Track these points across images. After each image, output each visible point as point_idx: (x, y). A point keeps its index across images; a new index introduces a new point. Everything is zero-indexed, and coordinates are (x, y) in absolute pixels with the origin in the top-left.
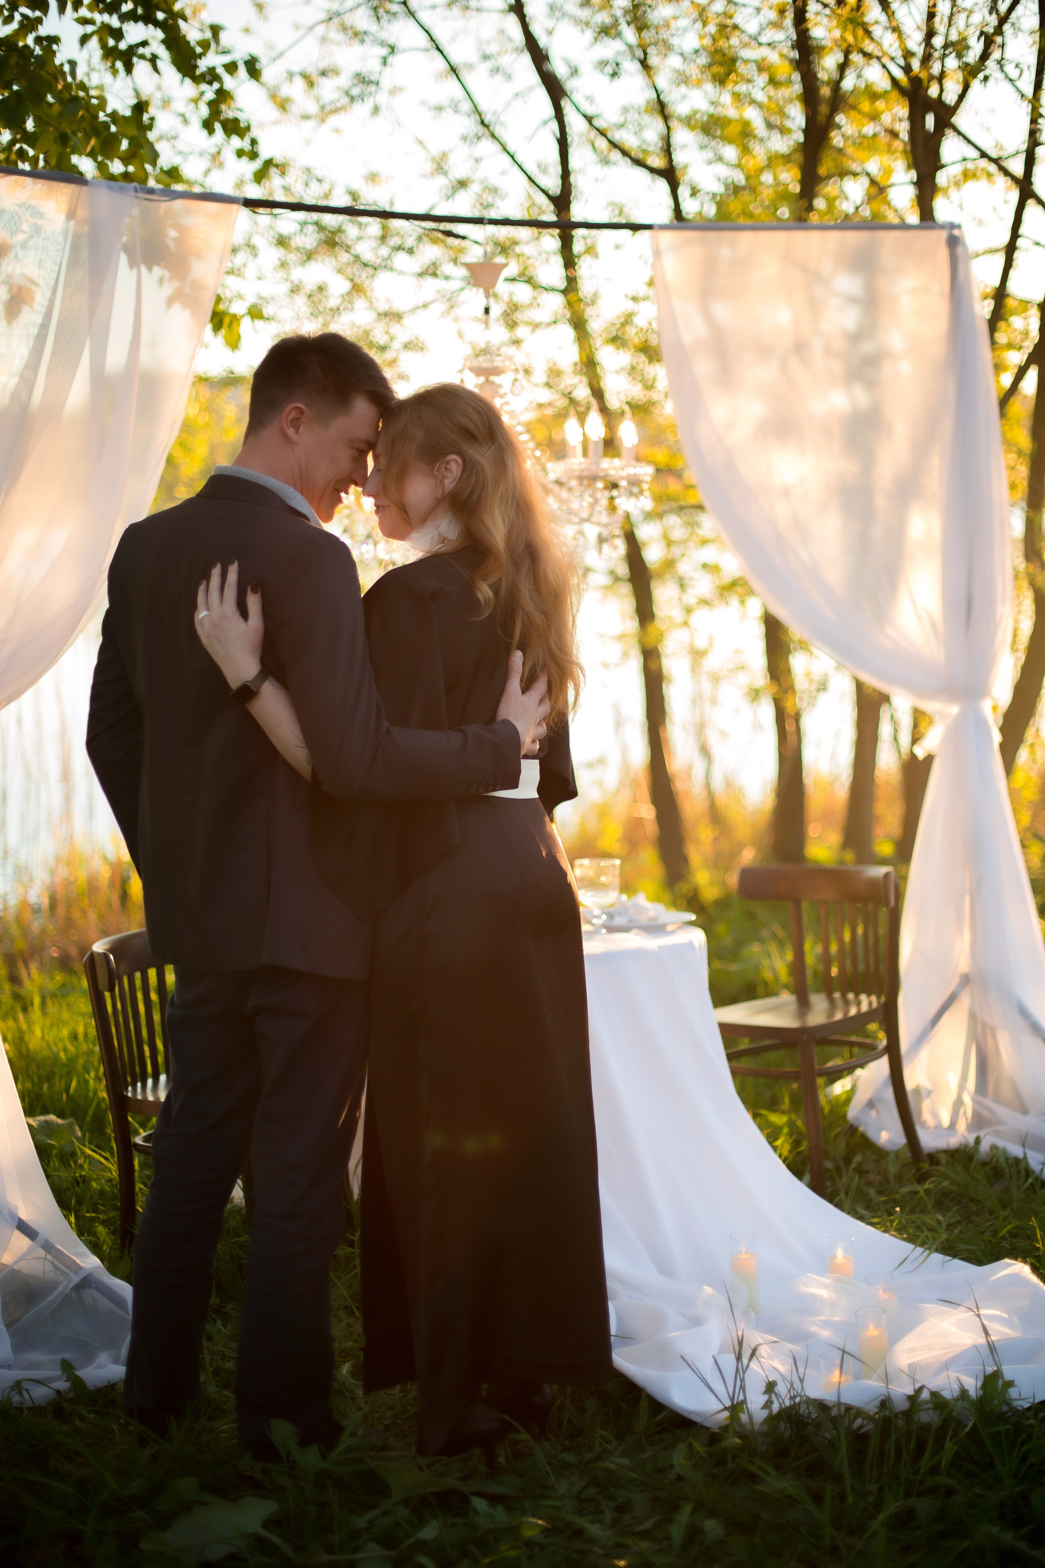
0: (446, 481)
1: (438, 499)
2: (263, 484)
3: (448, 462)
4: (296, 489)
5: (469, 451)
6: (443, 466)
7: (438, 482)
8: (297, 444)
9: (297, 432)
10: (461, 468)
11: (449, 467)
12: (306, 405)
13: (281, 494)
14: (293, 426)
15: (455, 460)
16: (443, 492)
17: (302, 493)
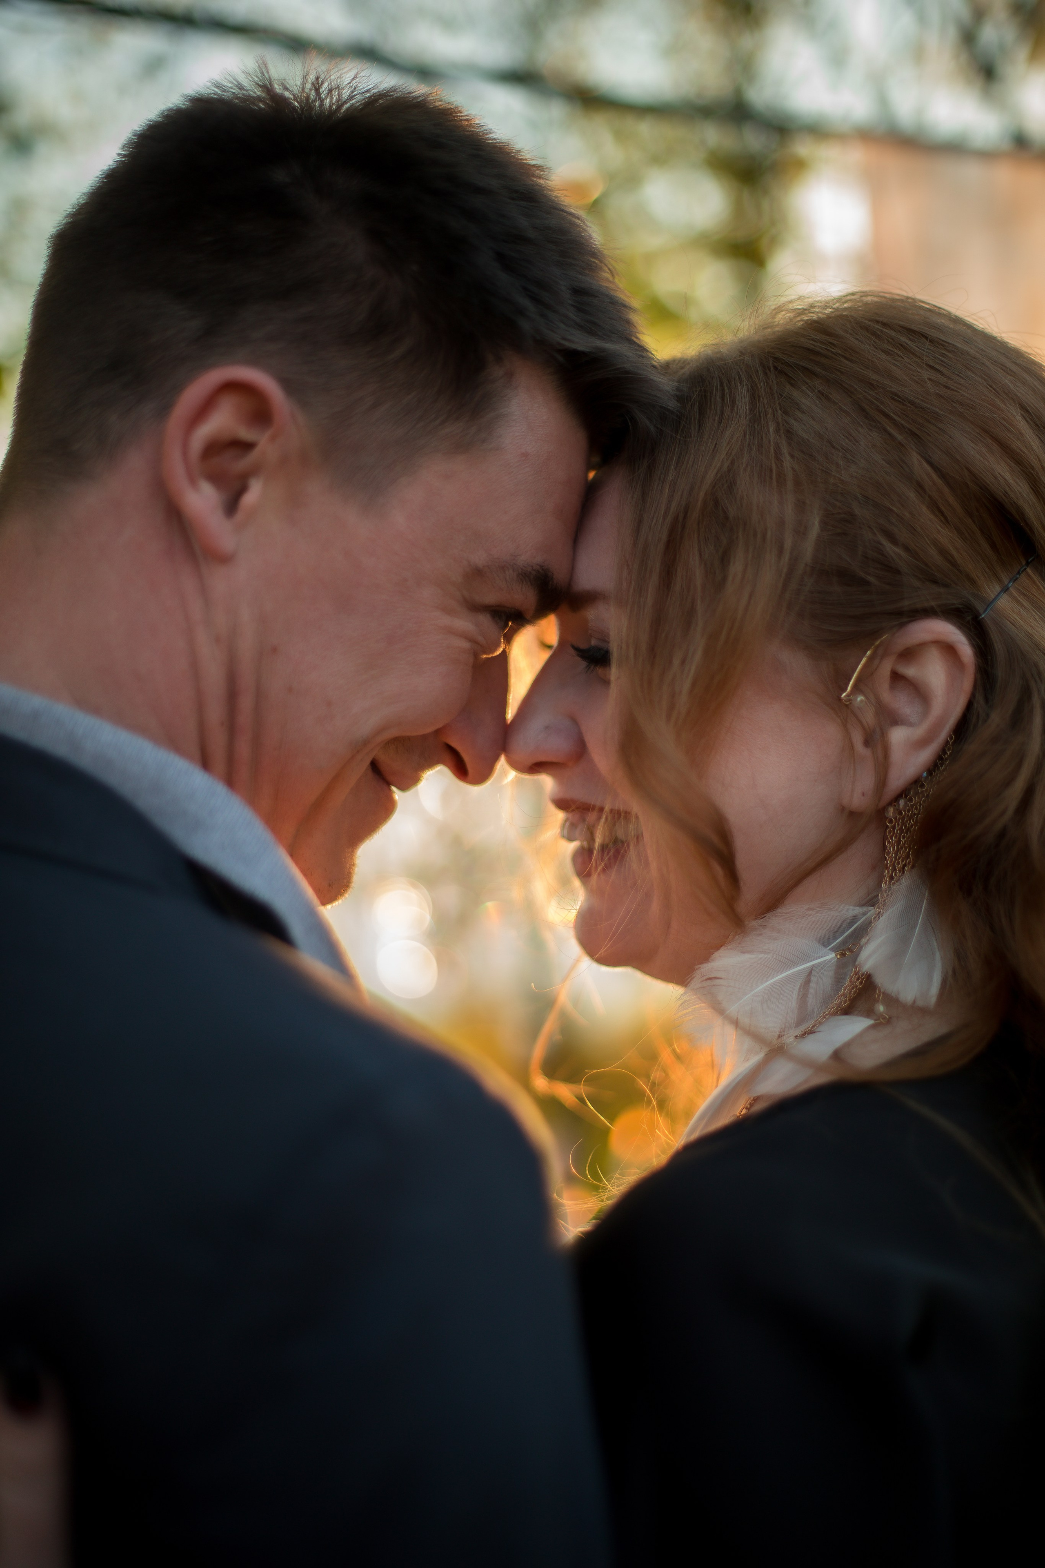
0: (898, 736)
1: (853, 815)
2: (60, 749)
3: (909, 654)
4: (206, 764)
5: (1004, 602)
6: (886, 667)
7: (858, 738)
8: (224, 559)
9: (231, 506)
10: (967, 683)
11: (910, 671)
12: (288, 385)
13: (145, 802)
14: (216, 478)
15: (949, 650)
16: (882, 782)
17: (230, 782)
